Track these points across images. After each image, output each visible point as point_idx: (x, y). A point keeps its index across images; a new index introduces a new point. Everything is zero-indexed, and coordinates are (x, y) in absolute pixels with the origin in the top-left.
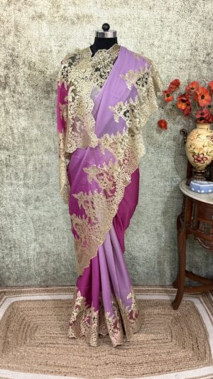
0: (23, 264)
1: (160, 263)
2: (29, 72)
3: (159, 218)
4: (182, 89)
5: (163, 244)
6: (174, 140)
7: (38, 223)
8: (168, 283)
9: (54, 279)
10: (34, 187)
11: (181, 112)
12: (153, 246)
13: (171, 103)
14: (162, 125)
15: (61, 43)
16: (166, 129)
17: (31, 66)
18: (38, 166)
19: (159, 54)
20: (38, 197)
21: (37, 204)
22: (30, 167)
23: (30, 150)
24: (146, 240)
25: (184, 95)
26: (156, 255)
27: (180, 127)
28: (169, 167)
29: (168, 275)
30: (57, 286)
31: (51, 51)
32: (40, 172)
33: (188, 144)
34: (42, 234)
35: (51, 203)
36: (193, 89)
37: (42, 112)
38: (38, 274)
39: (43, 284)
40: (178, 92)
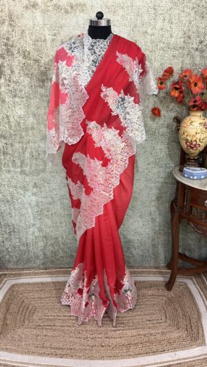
0: (22, 248)
1: (154, 246)
2: (23, 61)
3: (153, 203)
4: (176, 77)
5: (157, 228)
6: (167, 127)
7: (36, 209)
8: (162, 265)
9: (53, 261)
10: (32, 174)
11: (175, 100)
12: (147, 230)
13: (164, 90)
14: (156, 112)
15: (55, 31)
16: (160, 116)
17: (26, 55)
18: (35, 154)
19: (152, 42)
20: (35, 184)
21: (35, 190)
22: (27, 155)
23: (26, 139)
24: (141, 224)
25: (177, 83)
26: (151, 239)
27: (173, 115)
28: (163, 154)
29: (162, 256)
30: (56, 268)
31: (45, 40)
32: (36, 159)
33: (181, 131)
34: (40, 219)
35: (48, 189)
36: (186, 76)
37: (38, 100)
38: (37, 257)
39: (42, 266)
40: (172, 79)
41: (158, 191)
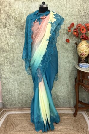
0: (13, 99)
1: (69, 98)
2: (14, 21)
3: (68, 79)
4: (75, 27)
5: (70, 90)
6: (73, 47)
7: (19, 82)
8: (72, 106)
9: (26, 105)
10: (17, 67)
11: (75, 36)
13: (71, 32)
14: (68, 41)
15: (27, 9)
17: (15, 19)
18: (19, 58)
19: (65, 13)
20: (19, 71)
21: (18, 74)
22: (15, 59)
23: (15, 52)
24: (63, 88)
25: (76, 29)
26: (67, 94)
27: (75, 42)
28: (71, 58)
29: (72, 103)
31: (23, 13)
32: (19, 61)
33: (78, 49)
34: (20, 86)
35: (24, 73)
36: (79, 26)
37: (20, 37)
38: (19, 103)
39: (21, 107)
40: (74, 28)
41: (70, 74)
